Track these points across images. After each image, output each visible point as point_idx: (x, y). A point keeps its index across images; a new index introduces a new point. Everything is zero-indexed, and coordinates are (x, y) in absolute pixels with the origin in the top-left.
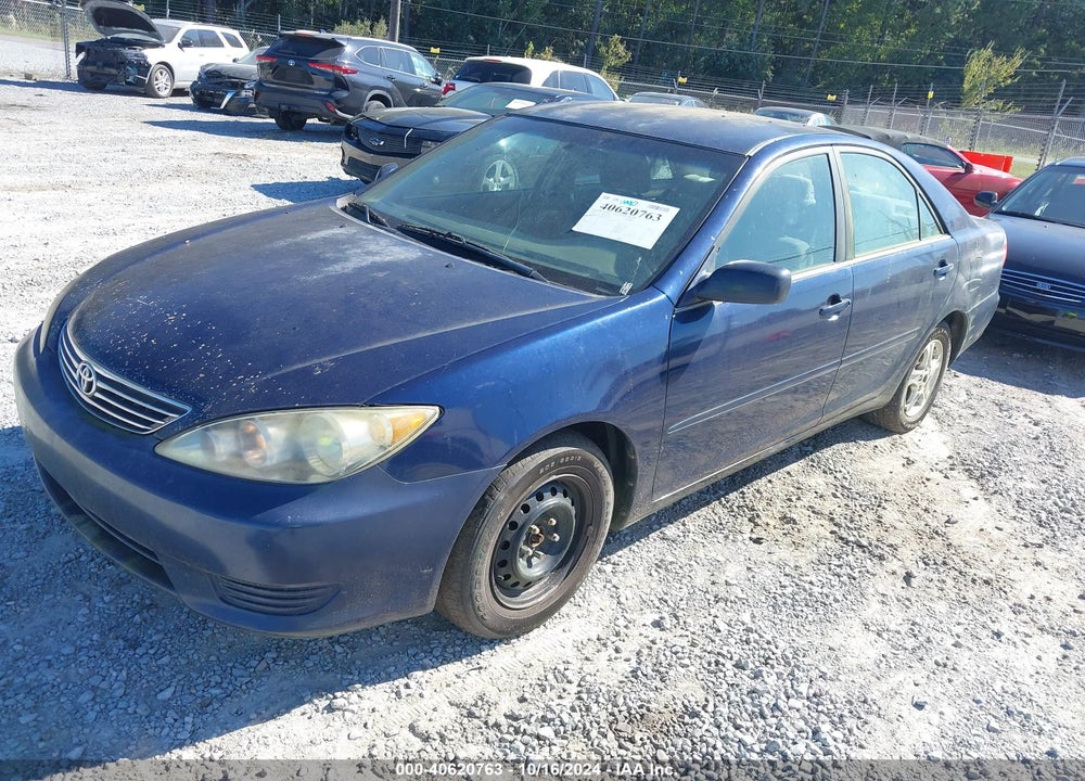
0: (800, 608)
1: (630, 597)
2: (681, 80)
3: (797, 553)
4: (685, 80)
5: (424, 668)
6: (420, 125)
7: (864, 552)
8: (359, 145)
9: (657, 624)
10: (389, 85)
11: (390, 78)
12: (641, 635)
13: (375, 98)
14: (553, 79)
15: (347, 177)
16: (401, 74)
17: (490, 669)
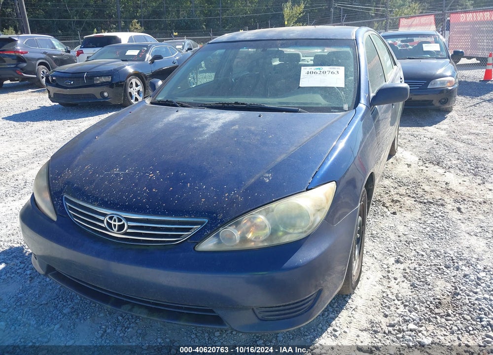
0: (440, 235)
1: (377, 254)
2: (175, 34)
3: (413, 213)
4: (177, 34)
5: (334, 319)
6: (90, 70)
7: (434, 205)
8: (57, 86)
9: (398, 261)
10: (43, 56)
11: (45, 53)
12: (397, 269)
13: (41, 64)
14: (131, 39)
15: (53, 104)
16: (49, 50)
17: (359, 308)
